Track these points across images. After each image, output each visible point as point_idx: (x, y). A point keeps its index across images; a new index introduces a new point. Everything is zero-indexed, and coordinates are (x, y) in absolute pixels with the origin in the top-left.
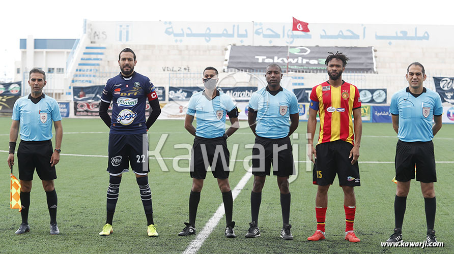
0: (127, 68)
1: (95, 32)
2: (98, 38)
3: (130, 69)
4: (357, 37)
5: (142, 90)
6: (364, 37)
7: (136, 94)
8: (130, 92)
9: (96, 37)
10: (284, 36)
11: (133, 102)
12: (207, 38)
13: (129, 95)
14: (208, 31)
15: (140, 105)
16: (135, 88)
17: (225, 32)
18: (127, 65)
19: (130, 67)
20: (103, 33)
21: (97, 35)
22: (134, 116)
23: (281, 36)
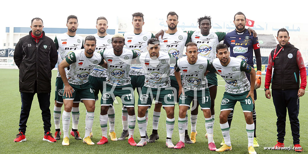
0: (240, 26)
1: (121, 24)
2: (122, 27)
3: (242, 26)
4: (263, 29)
5: (251, 41)
6: (267, 29)
7: (246, 44)
8: (242, 43)
9: (121, 26)
10: (224, 28)
11: (245, 50)
12: (183, 28)
13: (241, 44)
14: (183, 24)
15: (250, 52)
16: (246, 40)
17: (193, 25)
18: (241, 24)
19: (242, 25)
20: (125, 24)
21: (122, 25)
22: (246, 60)
23: (223, 28)
